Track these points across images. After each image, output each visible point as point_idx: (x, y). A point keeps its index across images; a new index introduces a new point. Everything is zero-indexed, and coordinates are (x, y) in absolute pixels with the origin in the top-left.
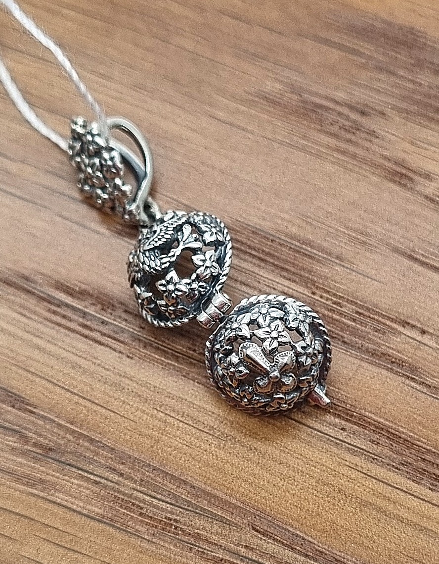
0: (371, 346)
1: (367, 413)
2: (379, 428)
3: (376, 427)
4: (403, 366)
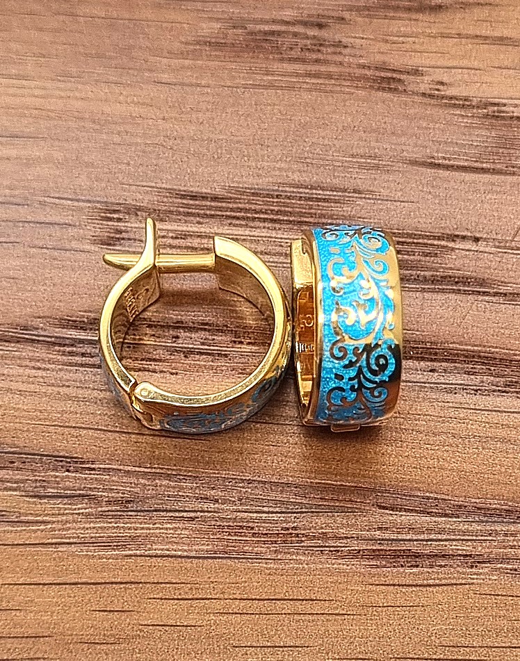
0: (427, 273)
1: (451, 345)
2: (469, 357)
3: (466, 357)
4: (469, 283)
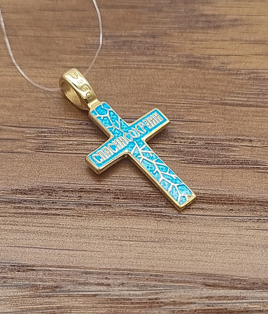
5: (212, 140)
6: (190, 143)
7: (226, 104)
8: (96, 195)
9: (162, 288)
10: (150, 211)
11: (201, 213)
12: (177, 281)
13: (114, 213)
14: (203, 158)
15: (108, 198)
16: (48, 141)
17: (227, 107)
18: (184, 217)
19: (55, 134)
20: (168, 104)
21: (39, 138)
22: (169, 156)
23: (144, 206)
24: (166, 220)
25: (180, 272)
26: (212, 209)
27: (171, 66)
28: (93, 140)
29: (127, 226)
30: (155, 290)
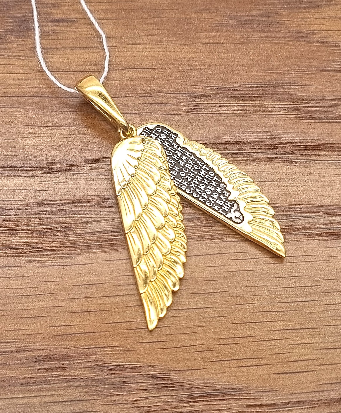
5: (321, 100)
6: (305, 103)
7: (329, 71)
8: (238, 146)
9: (295, 218)
10: (280, 158)
11: (319, 158)
12: (306, 212)
13: (253, 160)
14: (316, 115)
15: (247, 148)
16: (196, 104)
17: (330, 73)
18: (306, 162)
19: (201, 98)
20: (285, 72)
21: (189, 102)
22: (290, 114)
23: (275, 154)
24: (292, 164)
25: (307, 205)
26: (326, 155)
27: (284, 40)
28: (230, 103)
29: (264, 170)
30: (290, 219)
